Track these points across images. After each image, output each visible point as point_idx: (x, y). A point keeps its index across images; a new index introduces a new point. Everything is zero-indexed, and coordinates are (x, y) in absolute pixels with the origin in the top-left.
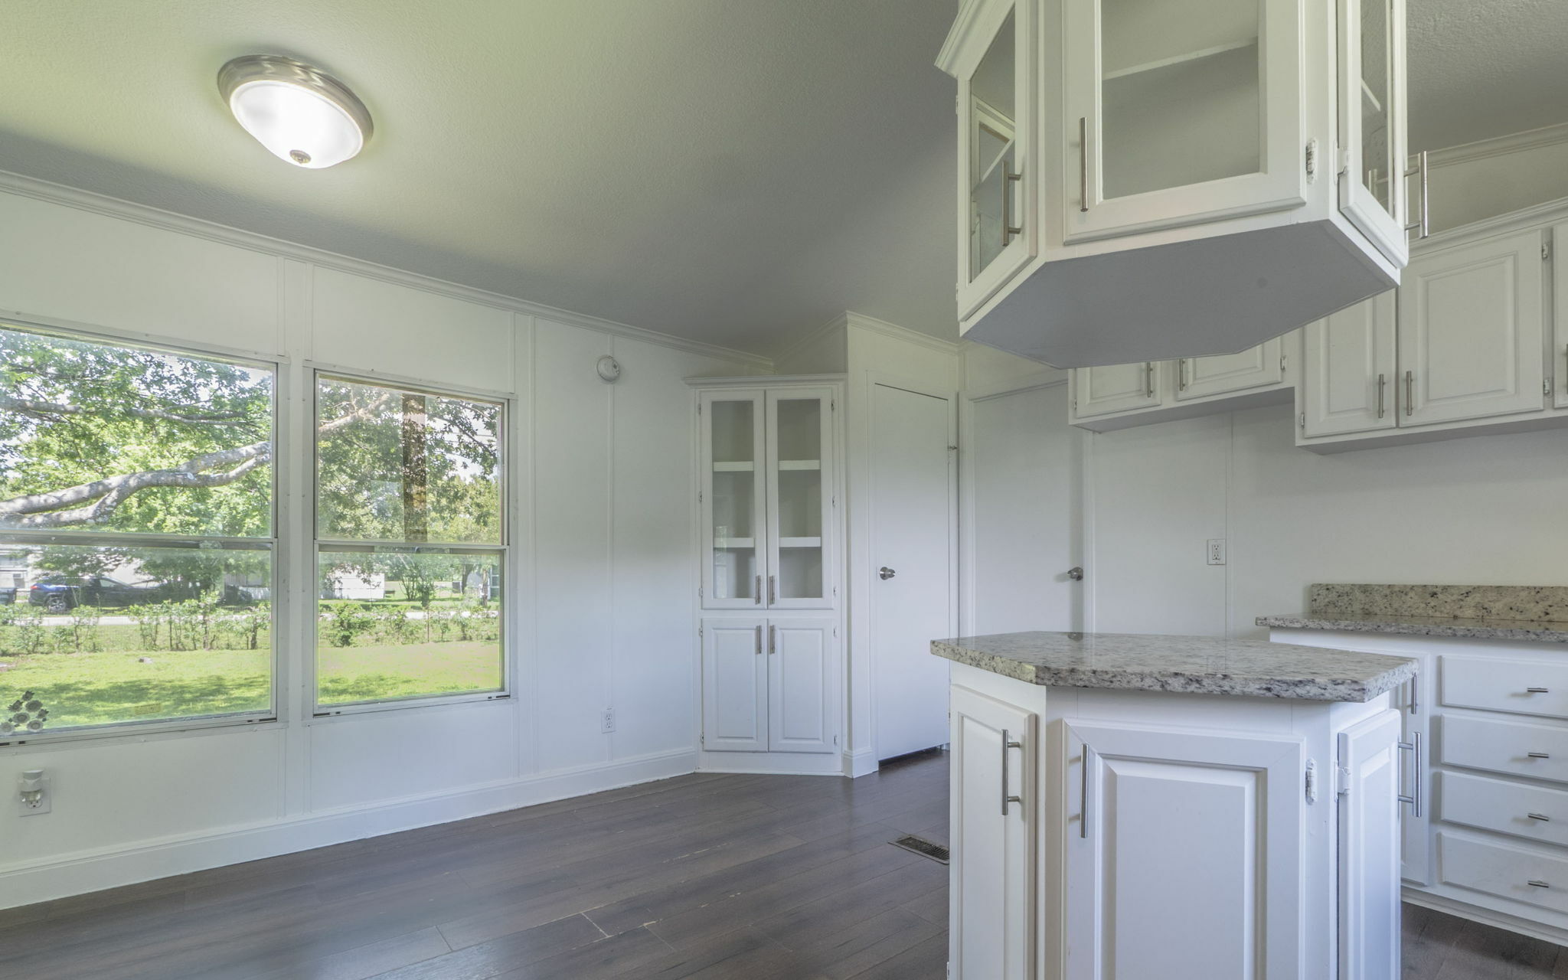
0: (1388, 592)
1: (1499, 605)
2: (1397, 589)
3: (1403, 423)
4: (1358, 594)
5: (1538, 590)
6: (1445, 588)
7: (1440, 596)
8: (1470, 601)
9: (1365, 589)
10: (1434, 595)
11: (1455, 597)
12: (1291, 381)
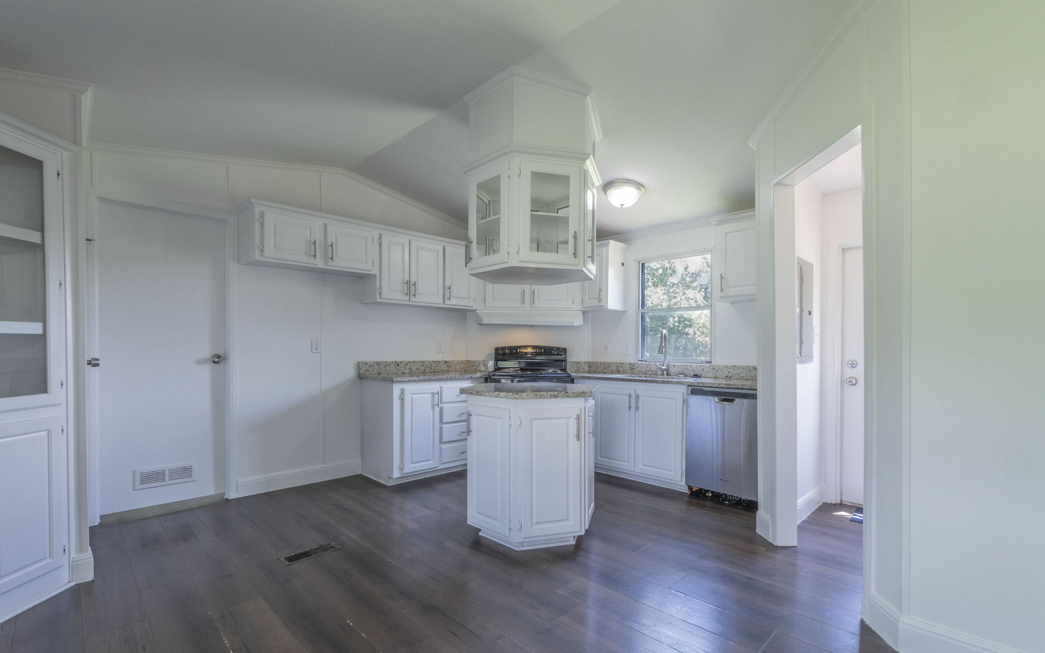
0: (385, 364)
1: (414, 368)
2: (388, 363)
3: (411, 300)
4: (376, 366)
5: (423, 362)
6: (401, 362)
7: (400, 365)
8: (408, 367)
9: (378, 363)
10: (398, 365)
11: (404, 366)
12: (375, 271)
